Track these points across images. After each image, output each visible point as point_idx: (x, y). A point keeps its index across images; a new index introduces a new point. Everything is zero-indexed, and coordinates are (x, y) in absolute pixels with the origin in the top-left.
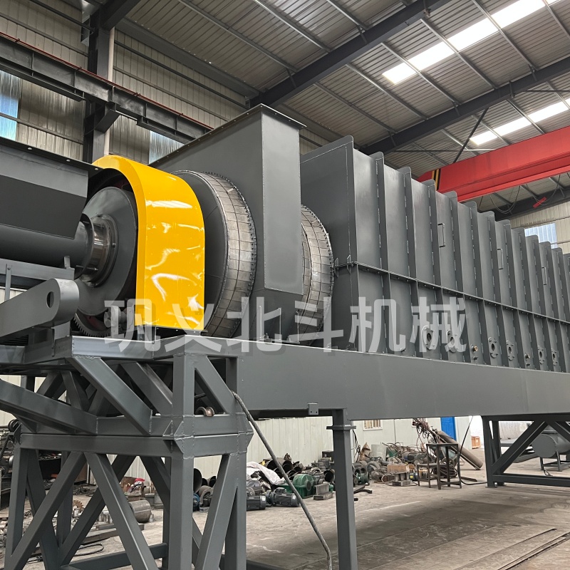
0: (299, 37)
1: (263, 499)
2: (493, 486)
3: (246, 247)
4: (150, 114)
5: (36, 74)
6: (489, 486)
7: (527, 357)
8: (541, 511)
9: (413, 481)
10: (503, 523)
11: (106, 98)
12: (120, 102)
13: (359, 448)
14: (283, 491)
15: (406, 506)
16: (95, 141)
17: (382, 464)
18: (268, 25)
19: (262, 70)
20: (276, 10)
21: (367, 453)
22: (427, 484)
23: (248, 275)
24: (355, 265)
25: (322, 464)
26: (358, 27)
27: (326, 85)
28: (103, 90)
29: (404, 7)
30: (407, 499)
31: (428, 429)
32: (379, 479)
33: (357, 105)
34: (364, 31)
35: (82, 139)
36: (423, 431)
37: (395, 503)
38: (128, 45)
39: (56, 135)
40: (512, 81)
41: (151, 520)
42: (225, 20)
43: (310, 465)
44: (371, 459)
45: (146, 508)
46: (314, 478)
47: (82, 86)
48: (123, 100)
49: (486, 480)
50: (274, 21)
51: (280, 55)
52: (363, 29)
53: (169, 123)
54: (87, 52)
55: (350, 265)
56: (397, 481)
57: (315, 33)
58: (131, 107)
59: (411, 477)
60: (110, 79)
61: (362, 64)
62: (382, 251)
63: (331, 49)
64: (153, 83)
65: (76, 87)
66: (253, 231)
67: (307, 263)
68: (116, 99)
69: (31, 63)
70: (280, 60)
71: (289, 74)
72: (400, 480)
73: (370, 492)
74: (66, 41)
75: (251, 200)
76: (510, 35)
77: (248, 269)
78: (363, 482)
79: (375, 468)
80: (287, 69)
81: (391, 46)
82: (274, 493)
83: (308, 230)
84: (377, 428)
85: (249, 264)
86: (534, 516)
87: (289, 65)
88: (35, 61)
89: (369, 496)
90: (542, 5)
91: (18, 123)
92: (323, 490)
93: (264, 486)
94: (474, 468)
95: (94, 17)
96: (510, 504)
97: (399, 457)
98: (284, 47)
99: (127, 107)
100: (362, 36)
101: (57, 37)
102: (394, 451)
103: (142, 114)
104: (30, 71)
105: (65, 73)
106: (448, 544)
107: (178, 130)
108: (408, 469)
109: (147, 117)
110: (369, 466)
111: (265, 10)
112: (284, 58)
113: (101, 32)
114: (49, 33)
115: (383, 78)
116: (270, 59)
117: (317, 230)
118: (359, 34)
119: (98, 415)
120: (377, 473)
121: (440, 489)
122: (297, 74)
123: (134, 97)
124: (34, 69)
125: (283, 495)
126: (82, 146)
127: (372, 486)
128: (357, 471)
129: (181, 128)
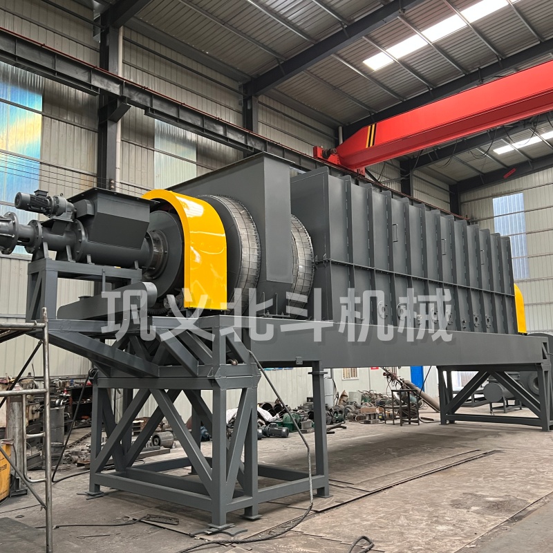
0: (287, 31)
1: (260, 431)
2: (446, 424)
3: (254, 252)
4: (157, 105)
5: (59, 74)
6: (442, 424)
7: (464, 322)
8: (476, 439)
9: (381, 420)
10: (443, 447)
11: (117, 92)
12: (130, 96)
13: (338, 394)
14: (275, 426)
15: (372, 437)
16: (109, 129)
17: (357, 407)
18: (259, 21)
19: (254, 59)
20: (267, 8)
21: (345, 399)
22: (392, 422)
23: (255, 271)
24: (329, 261)
25: (307, 407)
26: (340, 22)
27: (311, 71)
28: (115, 85)
29: (382, 6)
30: (374, 432)
31: (396, 378)
32: (353, 419)
33: (340, 88)
34: (346, 26)
35: (97, 128)
36: (392, 380)
37: (363, 435)
38: (134, 39)
39: (74, 125)
40: (481, 68)
41: (173, 447)
42: (221, 17)
43: (297, 408)
44: (348, 404)
45: (170, 437)
46: (300, 417)
47: (97, 82)
48: (133, 93)
49: (440, 419)
50: (265, 18)
51: (270, 46)
52: (345, 24)
53: (172, 112)
54: (99, 48)
55: (325, 261)
56: (367, 420)
57: (302, 27)
58: (140, 98)
59: (380, 417)
60: (120, 75)
61: (344, 54)
62: (349, 249)
63: (316, 41)
64: (157, 73)
65: (92, 83)
66: (258, 241)
67: (295, 260)
68: (126, 93)
69: (54, 64)
70: (270, 50)
71: (279, 62)
72: (370, 419)
73: (345, 428)
74: (81, 39)
75: (256, 218)
76: (477, 28)
77: (255, 267)
78: (341, 420)
79: (350, 411)
80: (277, 58)
81: (370, 38)
82: (268, 427)
83: (296, 235)
84: (354, 378)
85: (256, 264)
86: (469, 442)
87: (278, 54)
88: (58, 62)
89: (344, 431)
90: (506, 4)
91: (43, 115)
92: (307, 426)
93: (260, 422)
94: (434, 411)
95: (104, 16)
96: (454, 435)
97: (373, 403)
98: (274, 39)
99: (136, 99)
100: (345, 30)
101: (73, 35)
102: (368, 397)
103: (149, 105)
104: (54, 72)
105: (83, 71)
106: (398, 458)
107: (181, 118)
108: (378, 411)
109: (154, 107)
110: (345, 409)
111: (256, 8)
112: (274, 49)
113: (111, 30)
114: (66, 32)
115: (364, 65)
116: (261, 49)
117: (303, 235)
118: (342, 29)
119: (159, 365)
120: (352, 414)
121: (401, 425)
122: (285, 62)
123: (142, 90)
124: (57, 69)
125: (276, 428)
126: (96, 134)
127: (347, 424)
128: (336, 412)
129: (182, 116)
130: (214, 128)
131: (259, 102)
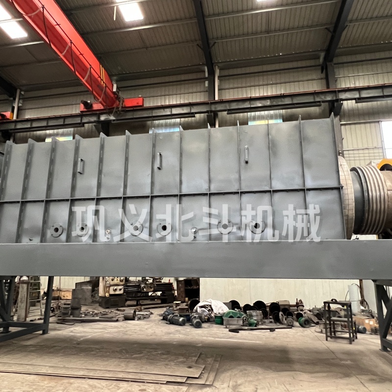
58: (222, 107)
70: (317, 26)
71: (330, 31)
80: (326, 28)
109: (232, 108)
130: (282, 101)
131: (335, 64)
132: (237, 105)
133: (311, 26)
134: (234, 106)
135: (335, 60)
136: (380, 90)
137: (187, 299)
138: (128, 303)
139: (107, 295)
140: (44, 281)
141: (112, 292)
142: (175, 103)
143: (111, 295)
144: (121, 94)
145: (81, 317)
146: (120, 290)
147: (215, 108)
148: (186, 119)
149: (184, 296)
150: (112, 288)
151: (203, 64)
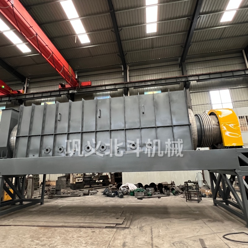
6: (214, 205)
62: (31, 130)
71: (183, 47)
87: (180, 44)
115: (222, 22)
130: (160, 82)
131: (186, 63)
132: (139, 84)
133: (174, 45)
134: (137, 85)
135: (186, 61)
136: (208, 76)
137: (116, 183)
138: (86, 186)
139: (74, 183)
140: (41, 177)
141: (77, 181)
142: (107, 83)
143: (76, 183)
144: (80, 80)
145: (61, 195)
146: (81, 180)
147: (128, 86)
148: (113, 92)
149: (114, 181)
150: (77, 179)
151: (121, 64)
